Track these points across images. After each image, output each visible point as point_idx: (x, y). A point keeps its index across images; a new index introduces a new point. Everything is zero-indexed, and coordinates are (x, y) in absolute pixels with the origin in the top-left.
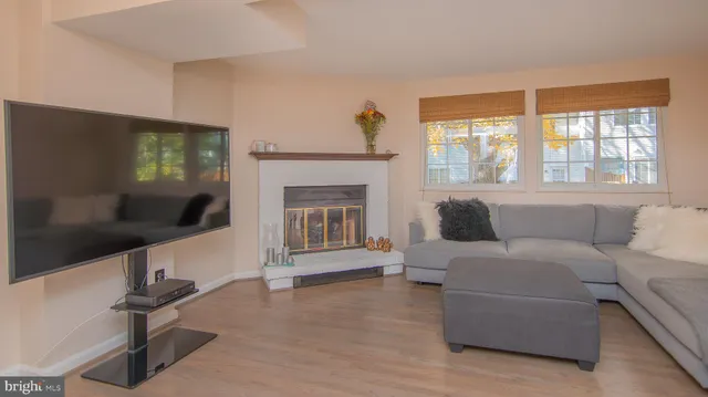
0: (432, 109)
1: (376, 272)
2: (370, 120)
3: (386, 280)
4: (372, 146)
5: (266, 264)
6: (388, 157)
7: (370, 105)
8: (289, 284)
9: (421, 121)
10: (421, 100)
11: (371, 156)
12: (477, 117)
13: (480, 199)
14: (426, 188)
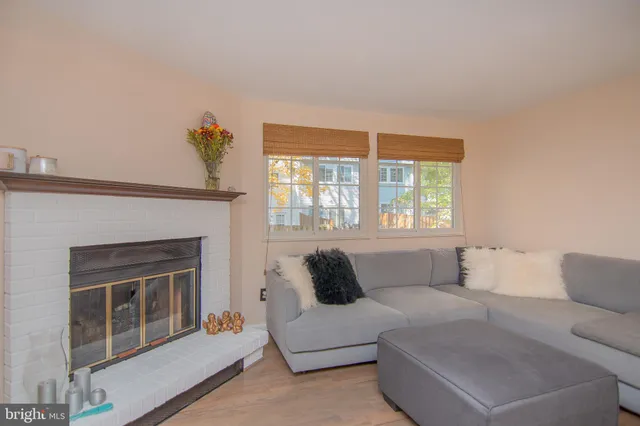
0: (280, 139)
2: (210, 141)
3: (246, 375)
4: (215, 178)
6: (230, 196)
7: (209, 117)
10: (266, 126)
11: (212, 194)
12: (326, 155)
13: (341, 249)
14: (271, 238)
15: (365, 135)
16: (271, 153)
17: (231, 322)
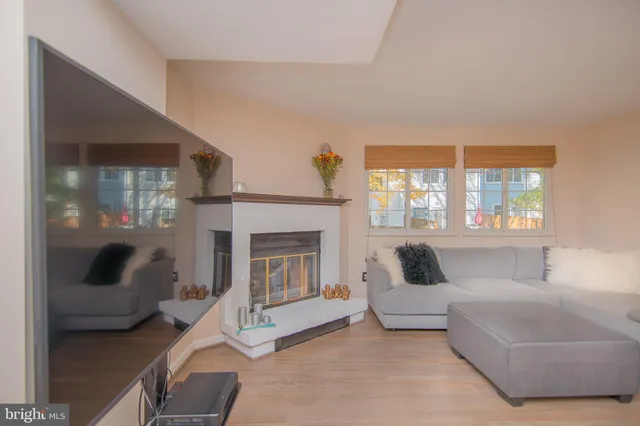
0: (381, 157)
1: (344, 322)
2: (327, 164)
3: (352, 329)
4: (330, 190)
5: (241, 328)
6: (340, 202)
7: (326, 147)
8: (271, 348)
9: (367, 168)
10: (367, 148)
11: (328, 201)
12: (417, 167)
13: (427, 244)
15: (453, 149)
16: (371, 168)
17: (341, 292)
